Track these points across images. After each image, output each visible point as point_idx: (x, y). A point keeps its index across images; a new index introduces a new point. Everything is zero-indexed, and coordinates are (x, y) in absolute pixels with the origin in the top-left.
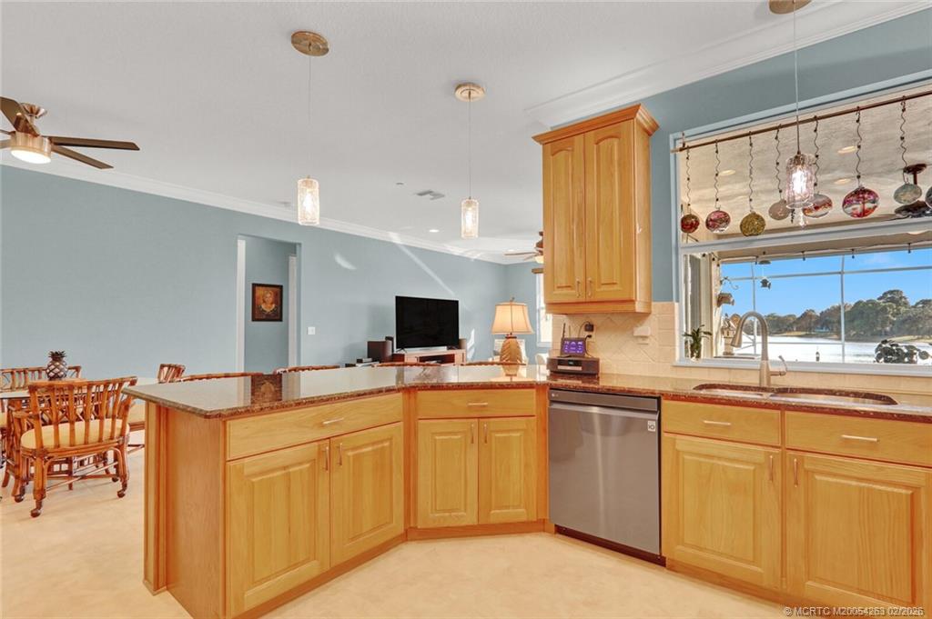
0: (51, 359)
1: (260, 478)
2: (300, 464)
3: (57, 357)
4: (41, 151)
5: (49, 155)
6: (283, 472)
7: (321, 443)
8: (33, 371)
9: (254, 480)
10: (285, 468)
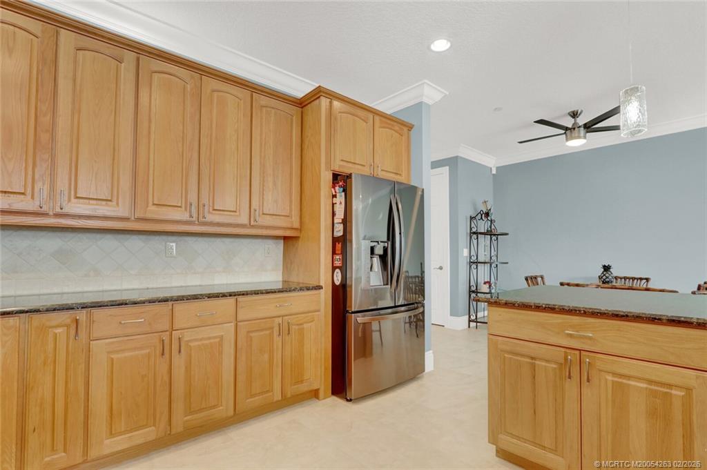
0: (603, 270)
1: (511, 356)
2: (547, 361)
3: (607, 268)
4: (579, 137)
5: (585, 137)
6: (531, 361)
7: (568, 351)
8: (621, 278)
9: (506, 355)
10: (532, 358)
